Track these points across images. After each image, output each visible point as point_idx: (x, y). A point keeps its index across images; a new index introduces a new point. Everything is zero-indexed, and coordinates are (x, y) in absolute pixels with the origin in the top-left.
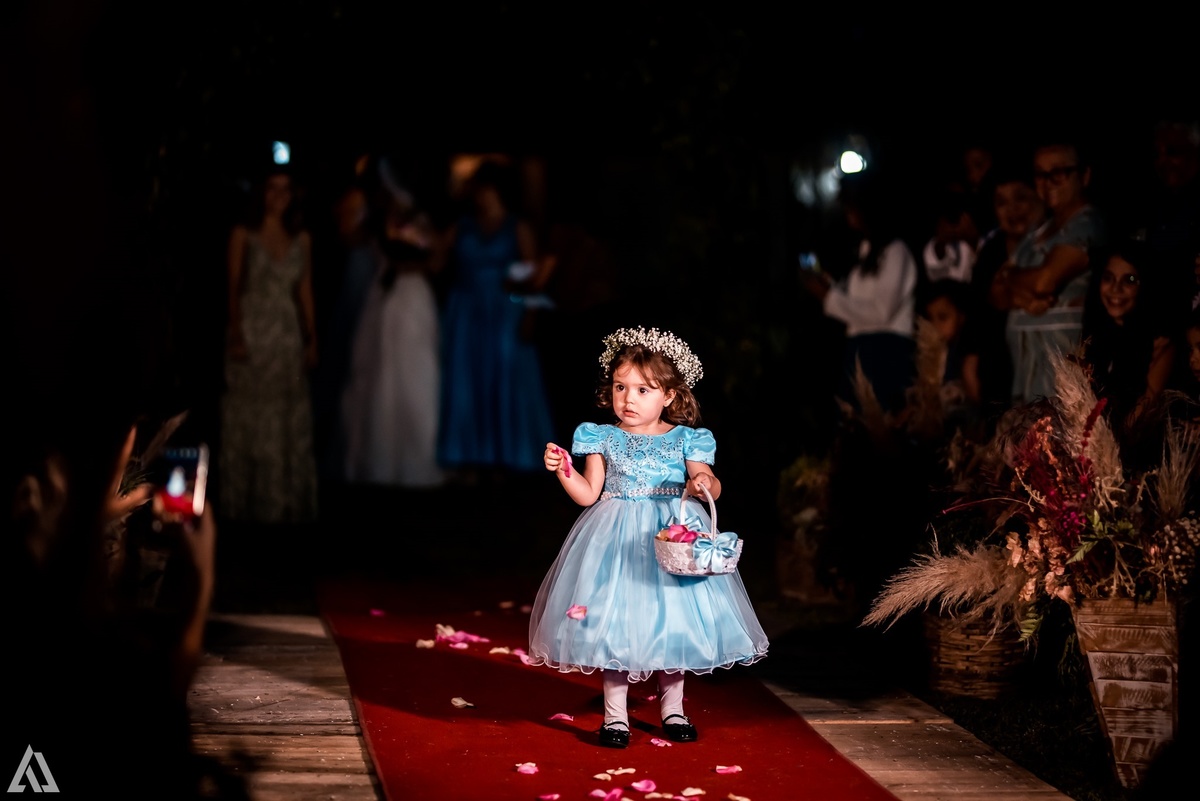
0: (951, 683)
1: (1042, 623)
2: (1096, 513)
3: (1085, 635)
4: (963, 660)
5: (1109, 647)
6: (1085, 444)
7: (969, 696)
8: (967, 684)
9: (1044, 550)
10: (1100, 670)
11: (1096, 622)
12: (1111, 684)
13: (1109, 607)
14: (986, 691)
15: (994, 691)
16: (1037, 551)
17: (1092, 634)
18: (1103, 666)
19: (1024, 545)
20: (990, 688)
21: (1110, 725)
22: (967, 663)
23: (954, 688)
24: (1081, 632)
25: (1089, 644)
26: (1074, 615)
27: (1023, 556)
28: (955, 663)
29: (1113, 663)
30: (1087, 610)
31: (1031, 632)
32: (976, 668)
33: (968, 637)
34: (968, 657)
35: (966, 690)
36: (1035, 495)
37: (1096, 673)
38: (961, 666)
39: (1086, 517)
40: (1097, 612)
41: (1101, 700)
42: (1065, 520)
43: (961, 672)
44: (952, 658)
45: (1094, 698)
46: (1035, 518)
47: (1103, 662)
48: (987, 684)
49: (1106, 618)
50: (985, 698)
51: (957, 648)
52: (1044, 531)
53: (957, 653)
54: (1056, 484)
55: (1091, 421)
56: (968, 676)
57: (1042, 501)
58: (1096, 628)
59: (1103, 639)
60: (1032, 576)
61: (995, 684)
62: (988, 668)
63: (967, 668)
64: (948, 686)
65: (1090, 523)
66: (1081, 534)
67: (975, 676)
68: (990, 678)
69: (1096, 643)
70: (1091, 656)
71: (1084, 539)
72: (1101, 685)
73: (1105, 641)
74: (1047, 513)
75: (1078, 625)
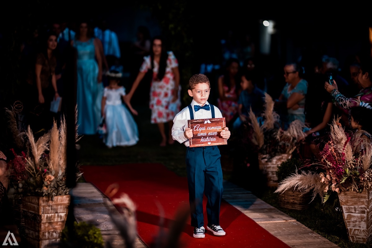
0: (288, 205)
1: (329, 197)
2: (348, 169)
3: (342, 201)
4: (292, 199)
5: (348, 204)
6: (344, 149)
7: (294, 209)
8: (293, 206)
9: (331, 178)
10: (346, 210)
11: (345, 197)
12: (349, 214)
13: (349, 193)
14: (299, 208)
15: (301, 208)
16: (329, 178)
17: (344, 201)
18: (347, 209)
19: (325, 176)
20: (300, 207)
21: (348, 225)
22: (293, 200)
23: (290, 207)
24: (341, 200)
25: (342, 203)
26: (339, 195)
27: (325, 179)
28: (290, 200)
29: (349, 208)
30: (342, 194)
31: (326, 200)
32: (296, 201)
33: (294, 193)
34: (294, 198)
35: (293, 208)
36: (329, 163)
37: (344, 211)
38: (292, 201)
39: (344, 170)
40: (346, 195)
41: (346, 218)
42: (338, 171)
43: (291, 202)
44: (289, 199)
45: (344, 218)
46: (329, 169)
47: (347, 208)
48: (299, 206)
49: (348, 196)
50: (298, 210)
51: (291, 196)
52: (331, 173)
53: (291, 197)
54: (335, 160)
55: (346, 143)
56: (293, 204)
57: (331, 165)
58: (345, 199)
59: (346, 202)
60: (327, 185)
61: (301, 206)
62: (299, 201)
63: (293, 201)
64: (287, 206)
65: (345, 172)
66: (343, 174)
67: (296, 204)
68: (300, 204)
69: (345, 203)
70: (343, 207)
71: (344, 176)
72: (346, 215)
73: (348, 203)
74: (332, 168)
75: (340, 198)
